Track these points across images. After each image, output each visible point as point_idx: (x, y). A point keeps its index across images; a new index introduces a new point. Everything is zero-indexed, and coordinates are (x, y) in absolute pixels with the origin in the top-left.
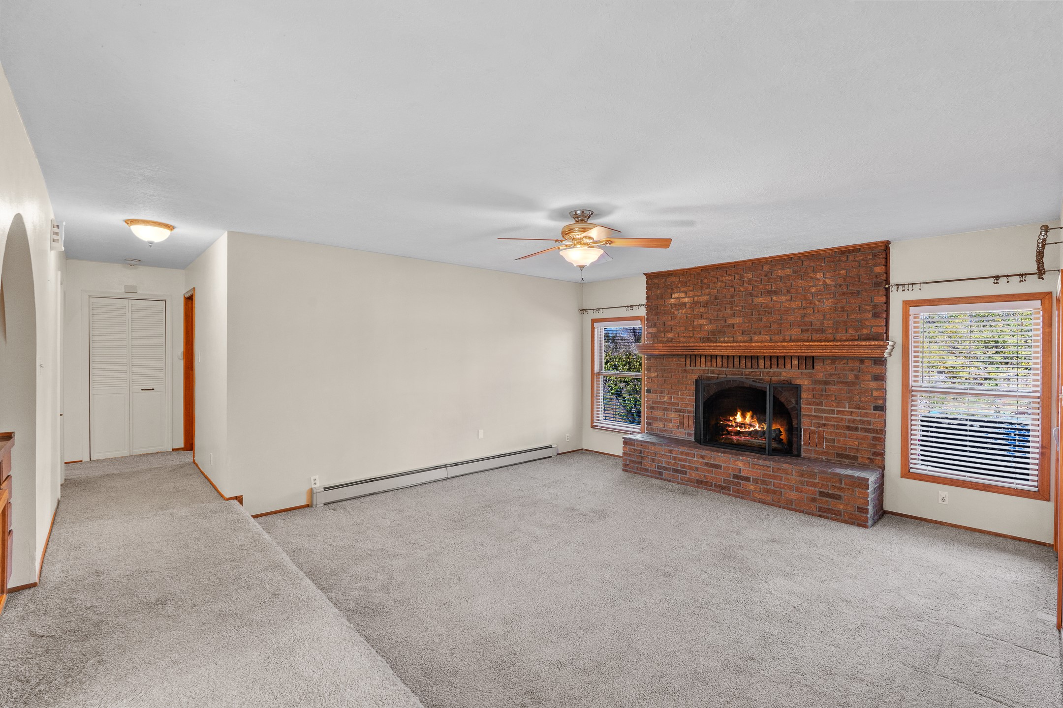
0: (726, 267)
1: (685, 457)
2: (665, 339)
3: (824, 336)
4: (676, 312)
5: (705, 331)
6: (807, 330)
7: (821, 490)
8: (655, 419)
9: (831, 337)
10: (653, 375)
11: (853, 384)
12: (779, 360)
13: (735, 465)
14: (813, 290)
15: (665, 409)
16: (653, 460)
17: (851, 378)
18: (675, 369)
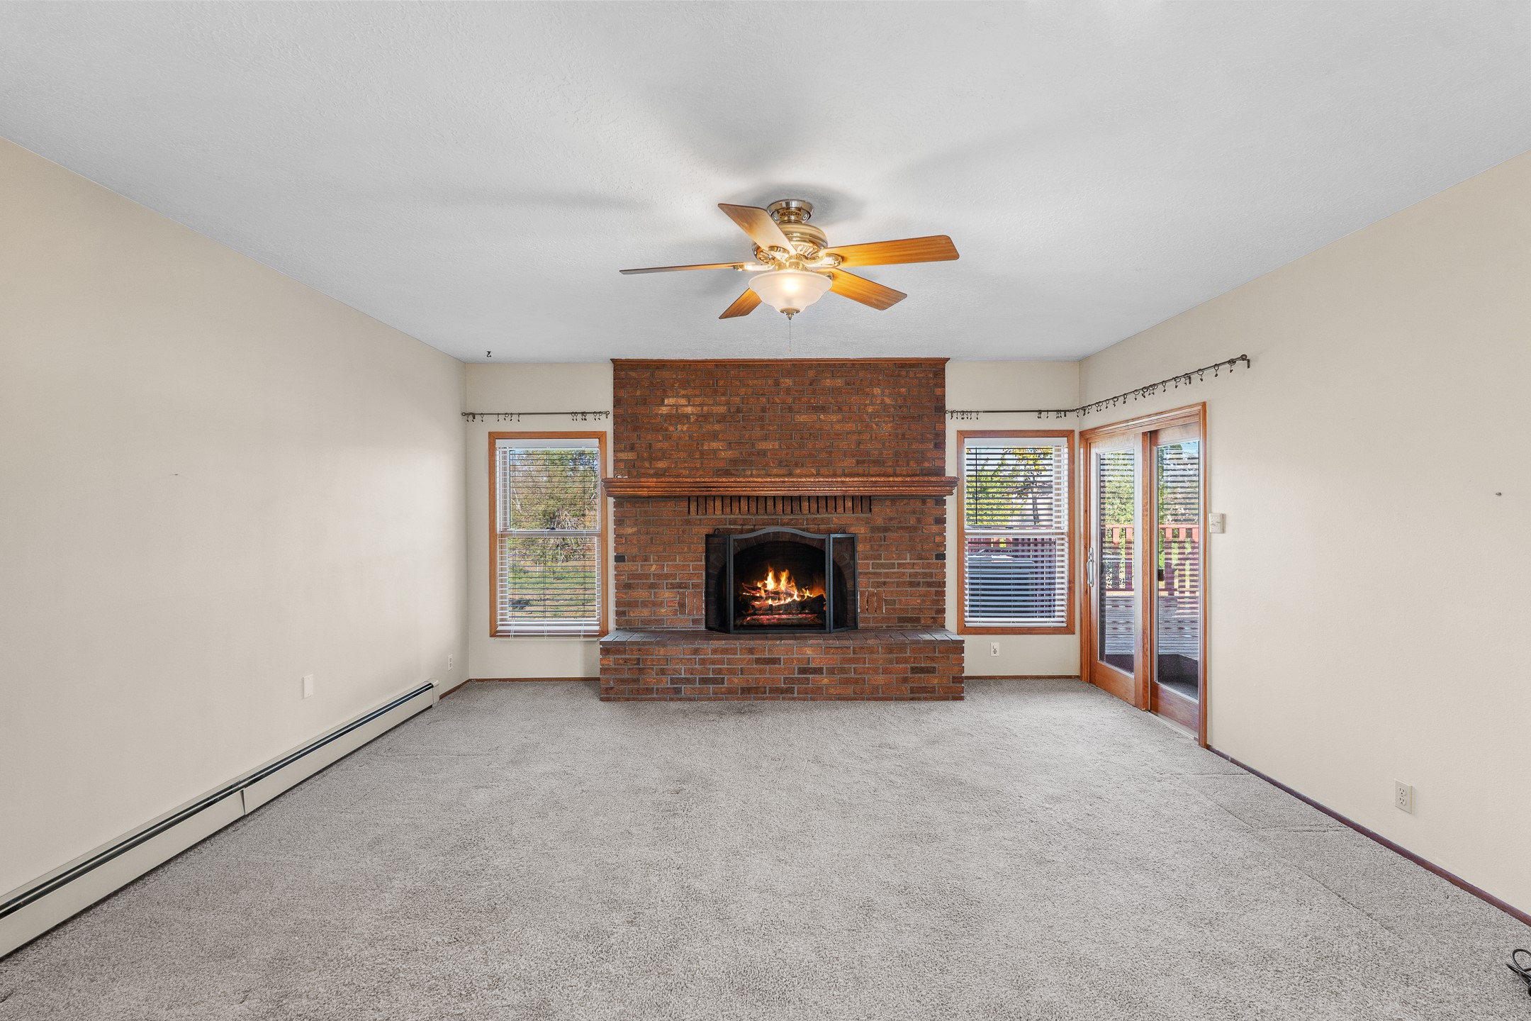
0: (754, 366)
1: (720, 656)
2: (652, 472)
3: (883, 469)
4: (671, 428)
5: (721, 459)
6: (863, 462)
7: (913, 665)
8: (633, 604)
9: (890, 470)
10: (630, 531)
11: (915, 529)
12: (829, 502)
13: (802, 654)
14: (870, 409)
15: (652, 586)
16: (663, 672)
17: (912, 522)
18: (670, 520)
